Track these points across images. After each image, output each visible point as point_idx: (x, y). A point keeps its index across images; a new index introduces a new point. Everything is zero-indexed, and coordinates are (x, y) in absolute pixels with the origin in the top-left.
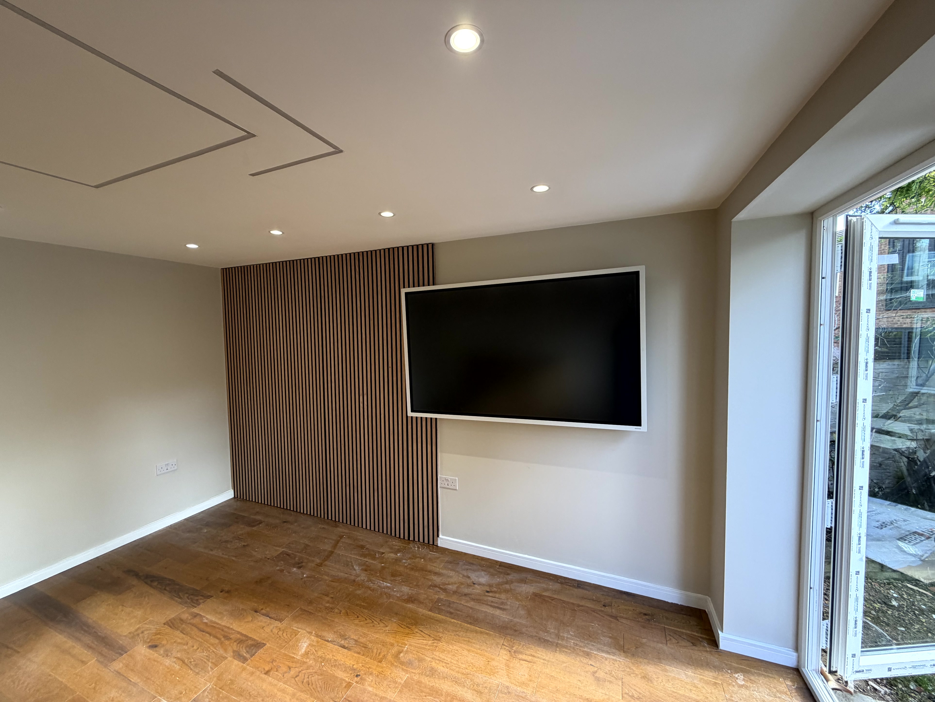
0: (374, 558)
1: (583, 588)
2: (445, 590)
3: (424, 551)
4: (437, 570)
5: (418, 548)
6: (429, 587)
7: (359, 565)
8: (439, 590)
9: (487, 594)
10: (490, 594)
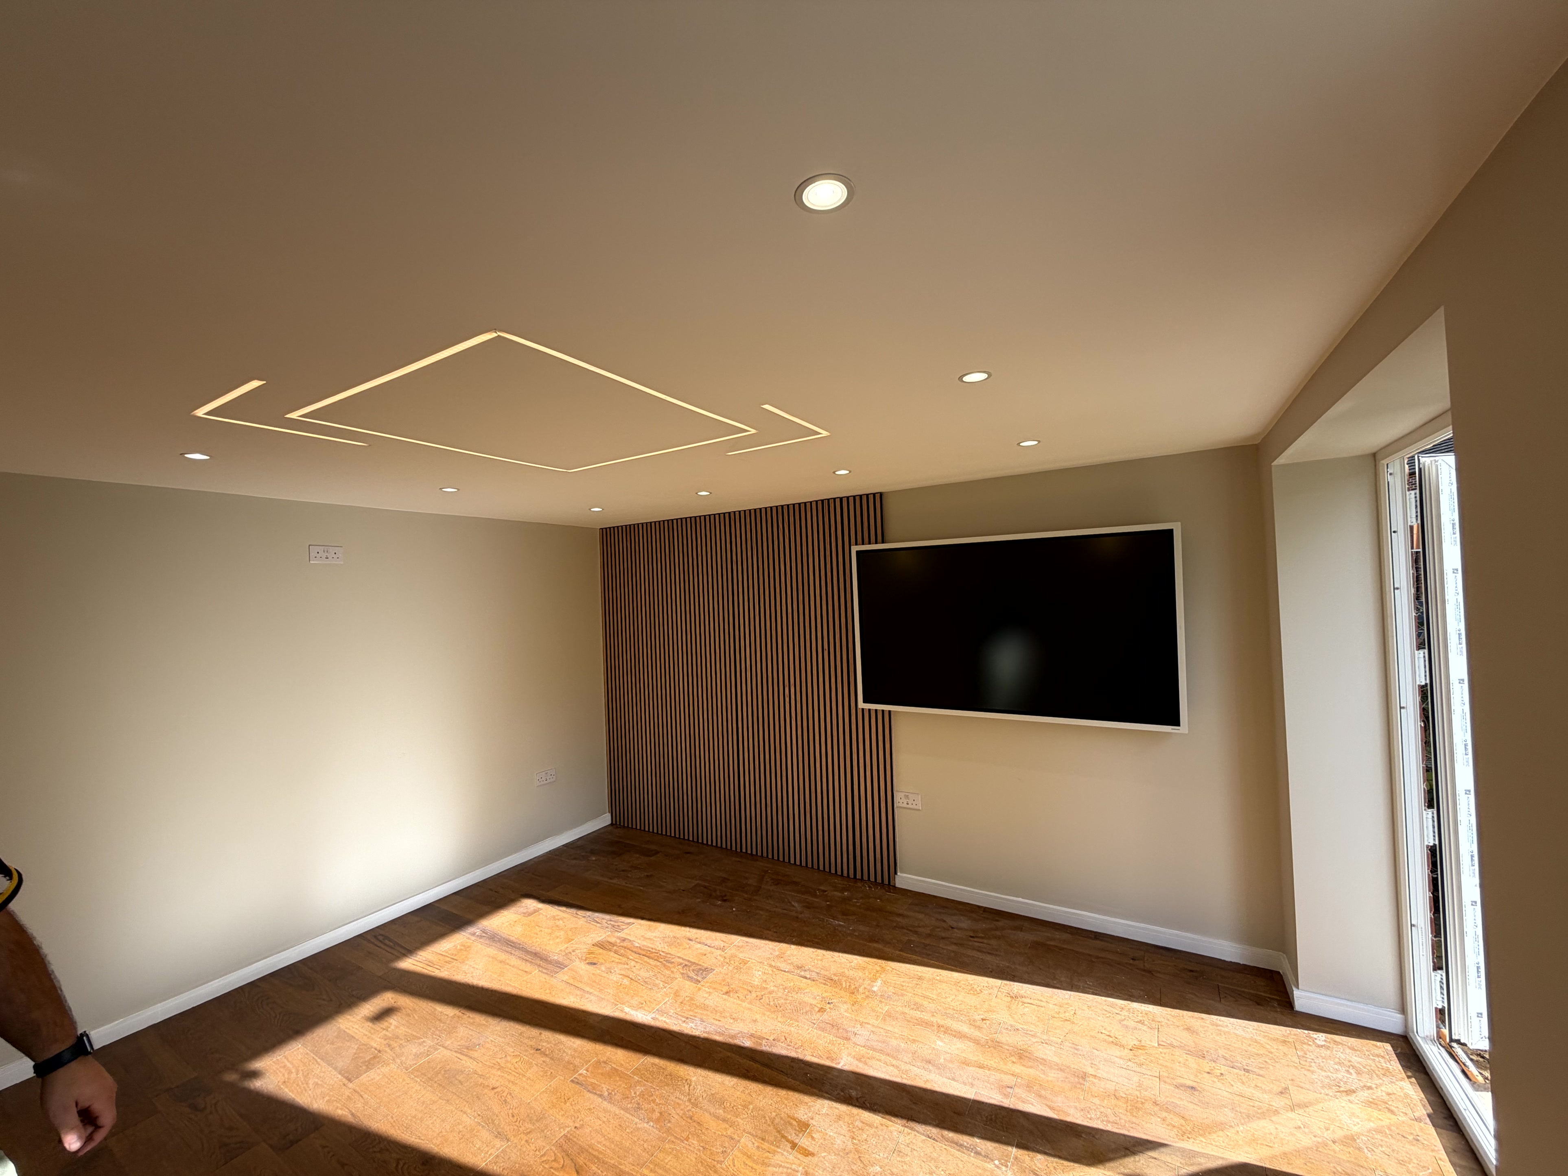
0: (815, 896)
1: (1102, 940)
2: (916, 933)
3: (879, 891)
4: (901, 912)
5: (870, 887)
6: (894, 928)
7: (799, 902)
8: (907, 931)
9: (972, 939)
10: (976, 939)
